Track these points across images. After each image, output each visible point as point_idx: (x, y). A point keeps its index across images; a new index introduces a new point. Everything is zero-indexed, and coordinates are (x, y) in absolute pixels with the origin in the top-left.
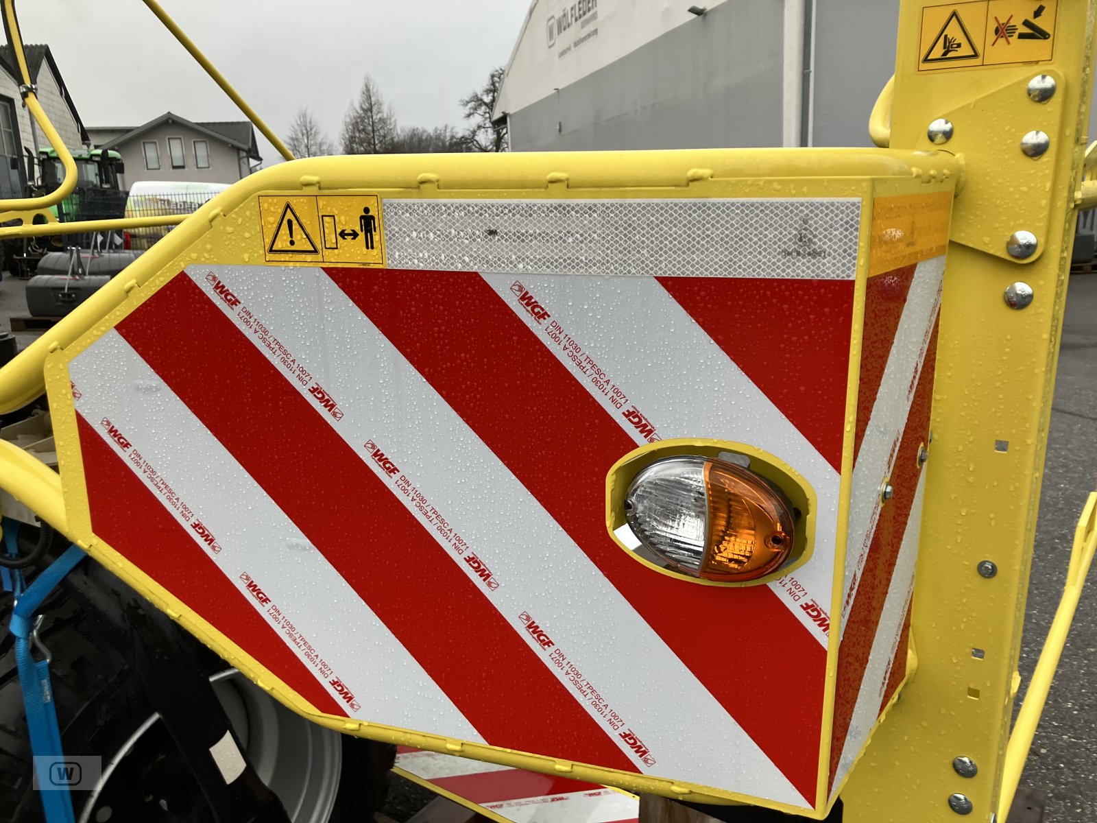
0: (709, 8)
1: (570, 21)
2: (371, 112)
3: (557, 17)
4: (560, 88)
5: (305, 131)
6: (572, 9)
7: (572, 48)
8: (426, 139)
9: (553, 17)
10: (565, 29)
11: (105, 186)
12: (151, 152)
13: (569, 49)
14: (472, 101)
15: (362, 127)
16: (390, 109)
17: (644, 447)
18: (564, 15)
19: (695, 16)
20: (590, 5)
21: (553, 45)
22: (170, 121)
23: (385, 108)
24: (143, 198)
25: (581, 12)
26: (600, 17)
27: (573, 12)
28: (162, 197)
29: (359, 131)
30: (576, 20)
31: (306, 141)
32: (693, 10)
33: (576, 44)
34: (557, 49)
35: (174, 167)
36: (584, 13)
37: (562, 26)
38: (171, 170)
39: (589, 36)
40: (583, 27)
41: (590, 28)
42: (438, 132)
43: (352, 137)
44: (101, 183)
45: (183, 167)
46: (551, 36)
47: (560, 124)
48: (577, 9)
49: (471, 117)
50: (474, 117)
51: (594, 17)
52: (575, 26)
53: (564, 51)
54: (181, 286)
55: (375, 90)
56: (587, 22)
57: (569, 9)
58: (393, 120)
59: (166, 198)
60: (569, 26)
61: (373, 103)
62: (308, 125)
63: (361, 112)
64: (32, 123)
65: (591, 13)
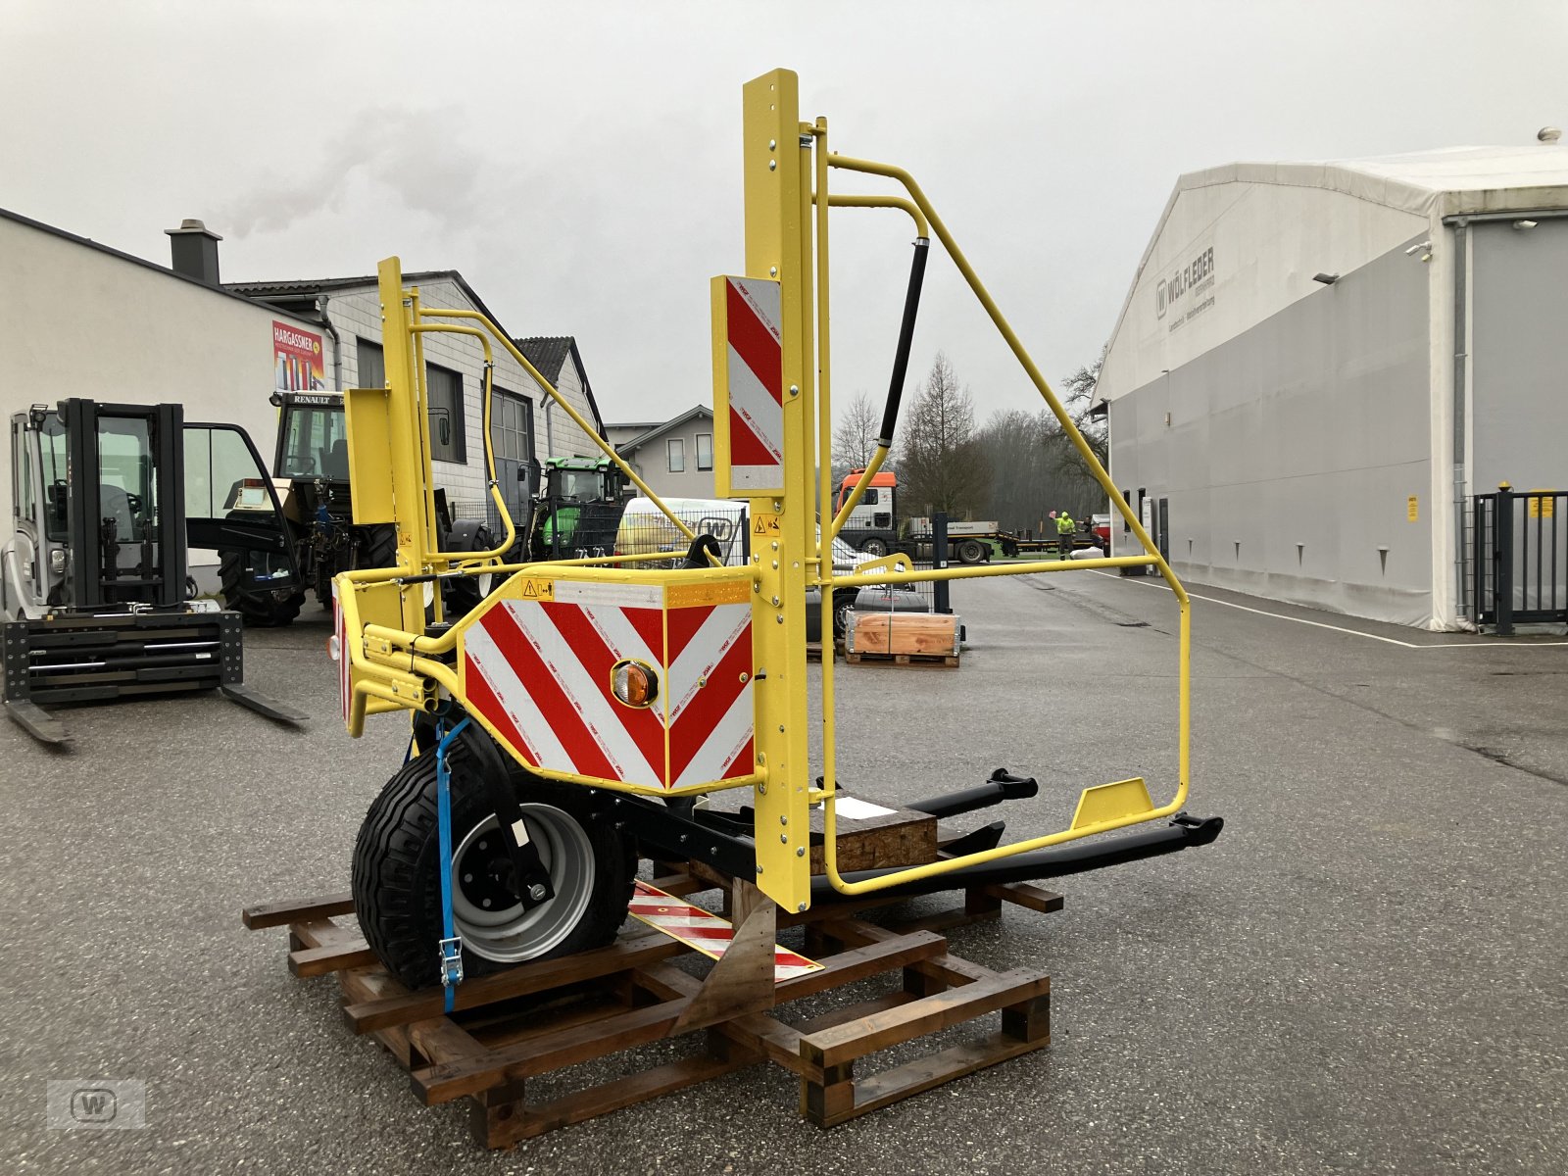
0: (1341, 275)
1: (1183, 287)
2: (942, 400)
3: (1168, 282)
4: (1170, 370)
5: (861, 423)
6: (1186, 272)
7: (1186, 320)
8: (1028, 426)
9: (1164, 281)
10: (1177, 297)
11: (609, 499)
12: (676, 450)
13: (1181, 321)
14: (1079, 380)
15: (928, 418)
16: (966, 394)
18: (1177, 279)
19: (1325, 285)
20: (1206, 267)
21: (1163, 315)
22: (701, 416)
23: (959, 393)
24: (638, 516)
25: (1196, 276)
26: (1218, 281)
27: (1187, 275)
29: (924, 423)
30: (1190, 286)
31: (861, 435)
32: (1321, 278)
33: (1190, 315)
34: (1167, 322)
35: (700, 469)
36: (1200, 278)
37: (1174, 293)
38: (696, 472)
39: (1204, 304)
40: (1197, 295)
41: (1206, 295)
42: (1046, 416)
43: (915, 431)
44: (606, 496)
45: (710, 469)
46: (1161, 305)
47: (1169, 414)
48: (1191, 271)
49: (1076, 400)
50: (1079, 400)
51: (1211, 282)
52: (1189, 293)
53: (1176, 323)
54: (499, 605)
55: (948, 372)
56: (1203, 288)
57: (1182, 272)
58: (969, 407)
60: (1182, 293)
61: (944, 388)
62: (866, 415)
63: (928, 399)
64: (549, 424)
65: (1207, 277)
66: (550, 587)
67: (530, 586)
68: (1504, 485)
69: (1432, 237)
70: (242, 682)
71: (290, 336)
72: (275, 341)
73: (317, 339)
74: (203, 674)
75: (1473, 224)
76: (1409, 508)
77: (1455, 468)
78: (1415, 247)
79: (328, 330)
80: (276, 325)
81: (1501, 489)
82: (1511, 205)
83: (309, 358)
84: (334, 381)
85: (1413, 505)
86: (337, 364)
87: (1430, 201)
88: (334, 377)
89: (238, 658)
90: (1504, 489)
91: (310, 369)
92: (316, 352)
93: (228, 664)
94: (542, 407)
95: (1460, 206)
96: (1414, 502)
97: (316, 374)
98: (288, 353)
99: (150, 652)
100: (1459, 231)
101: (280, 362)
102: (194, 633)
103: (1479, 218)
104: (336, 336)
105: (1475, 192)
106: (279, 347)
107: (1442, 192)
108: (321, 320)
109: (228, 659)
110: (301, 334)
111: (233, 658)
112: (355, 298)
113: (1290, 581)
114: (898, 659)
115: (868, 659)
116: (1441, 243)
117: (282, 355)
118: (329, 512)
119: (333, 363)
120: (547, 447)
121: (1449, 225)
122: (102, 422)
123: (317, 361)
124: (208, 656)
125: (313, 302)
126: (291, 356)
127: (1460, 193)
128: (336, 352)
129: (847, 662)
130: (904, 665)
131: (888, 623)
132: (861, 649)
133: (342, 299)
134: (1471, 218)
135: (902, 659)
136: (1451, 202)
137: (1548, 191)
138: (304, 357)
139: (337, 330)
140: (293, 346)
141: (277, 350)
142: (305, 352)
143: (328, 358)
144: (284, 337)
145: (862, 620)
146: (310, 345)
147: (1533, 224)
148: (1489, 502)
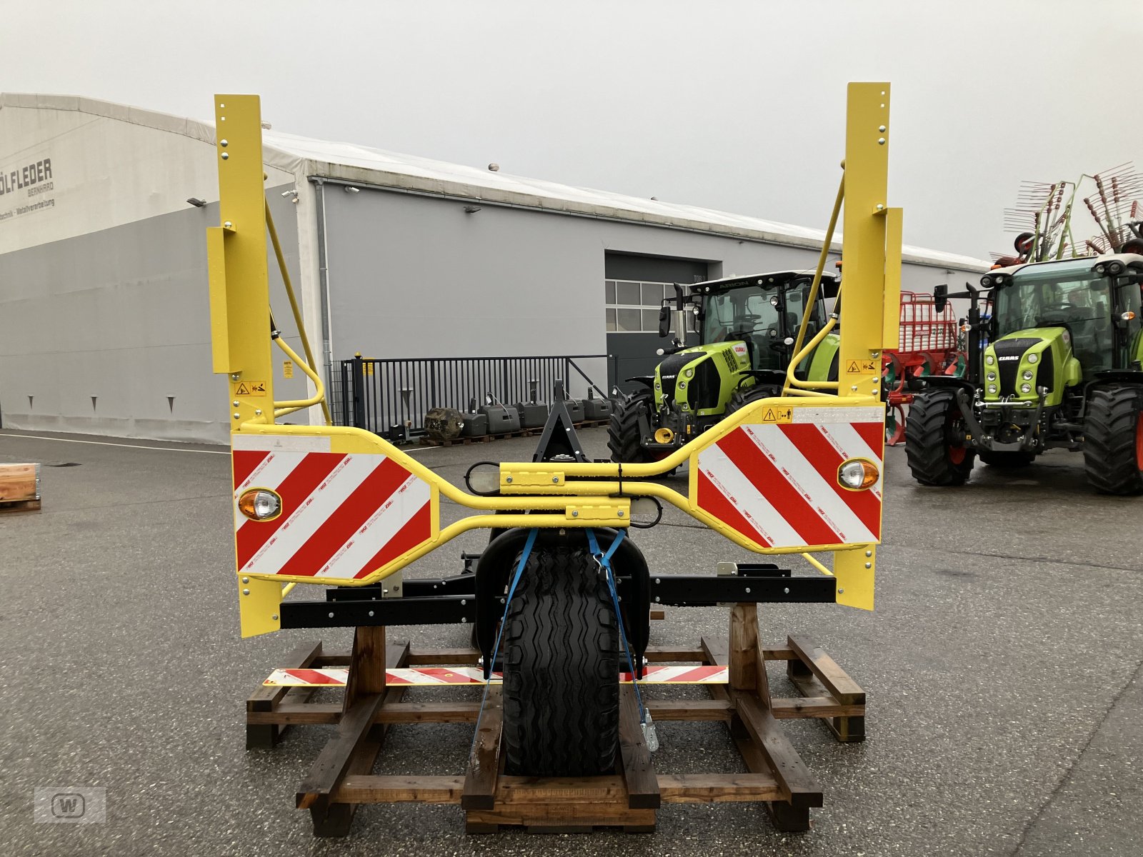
0: (208, 202)
1: (10, 186)
6: (13, 174)
7: (15, 214)
13: (10, 214)
17: (846, 460)
19: (194, 207)
20: (42, 174)
25: (28, 180)
26: (60, 187)
27: (15, 177)
30: (20, 187)
32: (192, 201)
33: (19, 211)
36: (33, 182)
39: (41, 204)
40: (31, 195)
41: (44, 196)
48: (20, 175)
51: (50, 187)
52: (18, 192)
54: (739, 430)
56: (39, 190)
57: (5, 175)
60: (7, 192)
65: (43, 183)
66: (789, 413)
67: (770, 412)
68: (358, 354)
69: (297, 187)
75: (325, 183)
76: (284, 370)
77: (324, 342)
78: (288, 192)
81: (356, 357)
82: (344, 176)
85: (288, 367)
87: (297, 162)
90: (358, 357)
95: (316, 170)
96: (289, 365)
100: (318, 187)
103: (329, 180)
105: (324, 163)
107: (306, 159)
113: (162, 424)
116: (306, 192)
121: (313, 182)
127: (316, 161)
134: (325, 180)
136: (311, 167)
137: (362, 170)
147: (358, 190)
148: (349, 366)
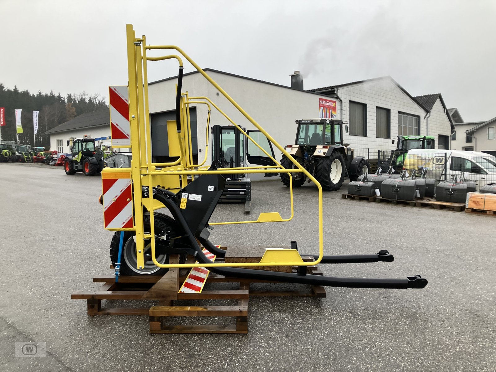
12: (491, 131)
24: (411, 155)
28: (418, 155)
59: (419, 155)
64: (427, 124)
70: (251, 201)
71: (325, 102)
72: (320, 104)
73: (335, 102)
74: (241, 198)
79: (338, 99)
80: (320, 99)
83: (331, 108)
84: (340, 115)
86: (341, 109)
88: (340, 113)
89: (250, 194)
91: (332, 112)
92: (334, 106)
93: (247, 196)
94: (424, 118)
97: (333, 113)
98: (324, 107)
99: (230, 191)
101: (321, 110)
102: (240, 187)
104: (341, 101)
106: (321, 106)
108: (336, 96)
109: (247, 194)
110: (329, 101)
111: (248, 194)
112: (349, 88)
114: (488, 212)
115: (474, 211)
117: (322, 108)
118: (308, 154)
119: (340, 109)
120: (426, 132)
122: (223, 131)
123: (334, 109)
124: (243, 193)
125: (334, 91)
126: (325, 108)
128: (341, 106)
129: (465, 212)
130: (490, 215)
131: (484, 198)
132: (472, 207)
133: (345, 89)
135: (489, 212)
138: (330, 108)
139: (342, 99)
140: (326, 105)
141: (320, 106)
142: (330, 107)
143: (338, 107)
144: (323, 102)
145: (472, 196)
146: (332, 104)
